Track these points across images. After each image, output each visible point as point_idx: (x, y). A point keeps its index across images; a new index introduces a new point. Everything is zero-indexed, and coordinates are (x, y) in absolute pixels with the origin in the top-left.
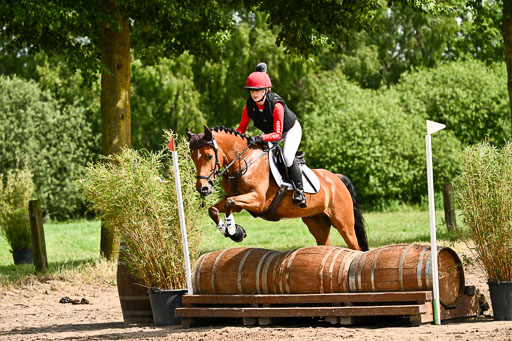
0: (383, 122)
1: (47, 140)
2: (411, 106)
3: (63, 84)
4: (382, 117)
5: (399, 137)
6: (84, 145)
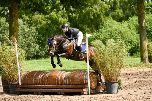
0: (122, 32)
1: (25, 36)
2: (131, 27)
3: (30, 20)
4: (122, 30)
5: (127, 36)
6: (36, 38)
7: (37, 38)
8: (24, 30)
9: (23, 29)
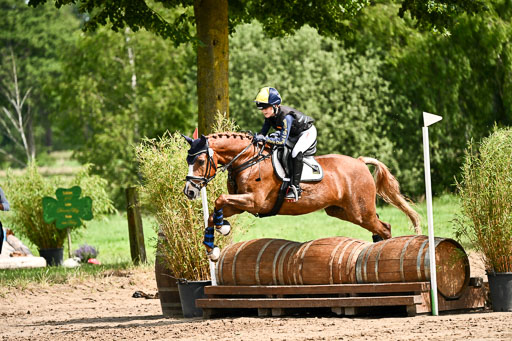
1: (330, 102)
6: (379, 110)
7: (384, 113)
8: (324, 73)
9: (320, 69)
